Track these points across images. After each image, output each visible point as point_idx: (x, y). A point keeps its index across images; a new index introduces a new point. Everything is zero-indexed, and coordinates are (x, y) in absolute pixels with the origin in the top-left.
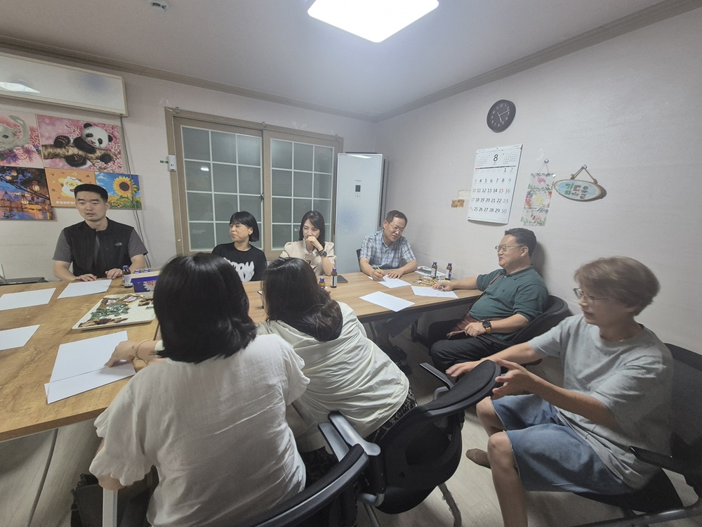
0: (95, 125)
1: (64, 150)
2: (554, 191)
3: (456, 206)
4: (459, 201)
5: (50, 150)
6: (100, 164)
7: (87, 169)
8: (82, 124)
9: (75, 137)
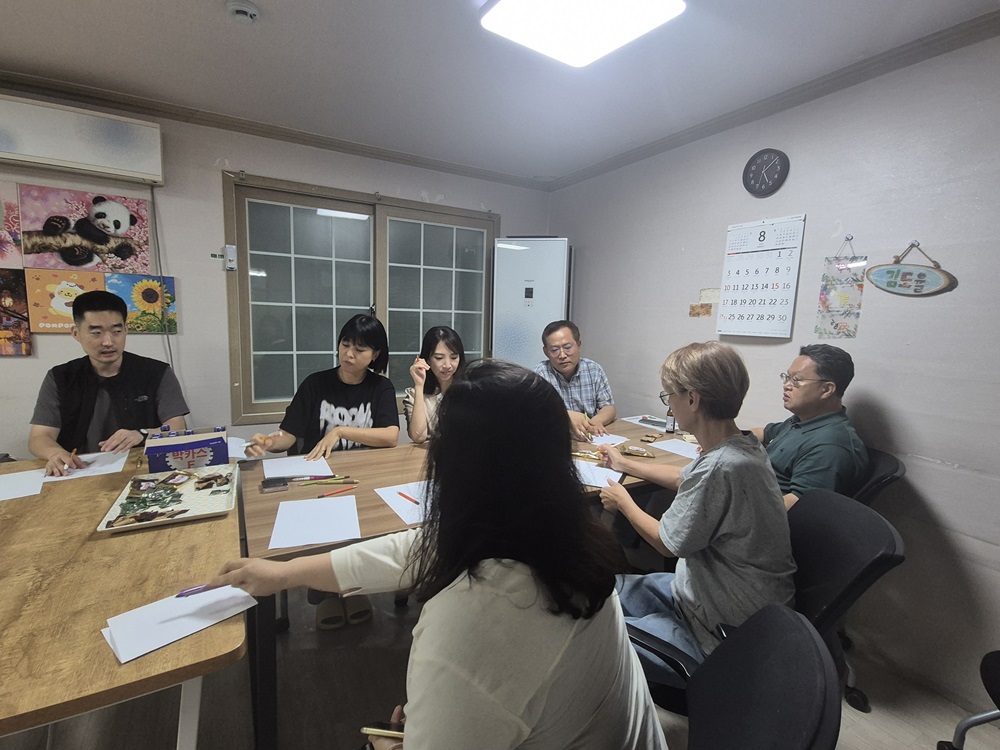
0: (111, 199)
1: (58, 239)
2: (866, 282)
3: (698, 314)
4: (702, 306)
5: (37, 240)
6: (115, 260)
7: (92, 269)
8: (90, 197)
9: (79, 217)
